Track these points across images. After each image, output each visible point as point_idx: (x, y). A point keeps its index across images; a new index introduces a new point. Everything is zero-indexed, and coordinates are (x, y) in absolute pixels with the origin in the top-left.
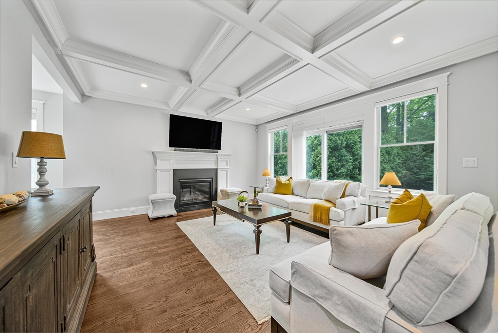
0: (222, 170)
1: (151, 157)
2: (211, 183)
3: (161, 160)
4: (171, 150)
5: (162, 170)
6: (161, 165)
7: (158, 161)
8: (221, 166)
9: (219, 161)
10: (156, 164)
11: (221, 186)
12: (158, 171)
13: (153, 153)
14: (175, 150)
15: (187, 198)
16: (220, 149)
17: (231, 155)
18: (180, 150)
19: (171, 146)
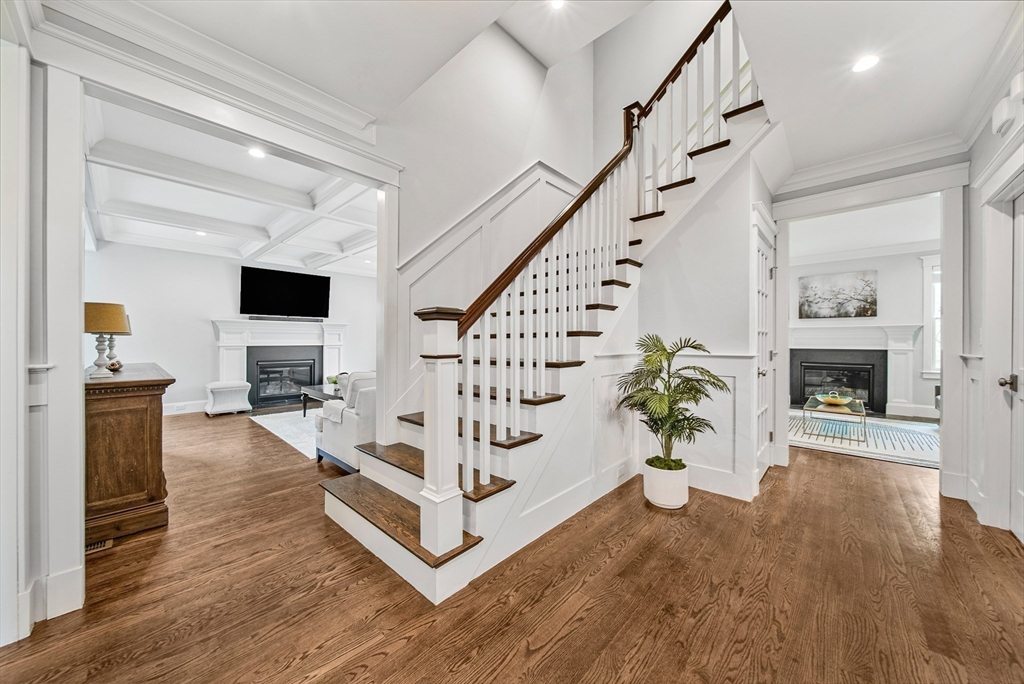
0: (331, 347)
1: (210, 329)
2: (312, 367)
3: (227, 333)
4: (244, 318)
5: (228, 348)
6: (225, 339)
7: (221, 334)
8: (328, 342)
9: (325, 335)
10: (217, 338)
11: (329, 371)
12: (221, 349)
13: (213, 322)
14: (251, 318)
15: (271, 390)
16: (326, 316)
17: (345, 326)
18: (258, 319)
19: (243, 311)
